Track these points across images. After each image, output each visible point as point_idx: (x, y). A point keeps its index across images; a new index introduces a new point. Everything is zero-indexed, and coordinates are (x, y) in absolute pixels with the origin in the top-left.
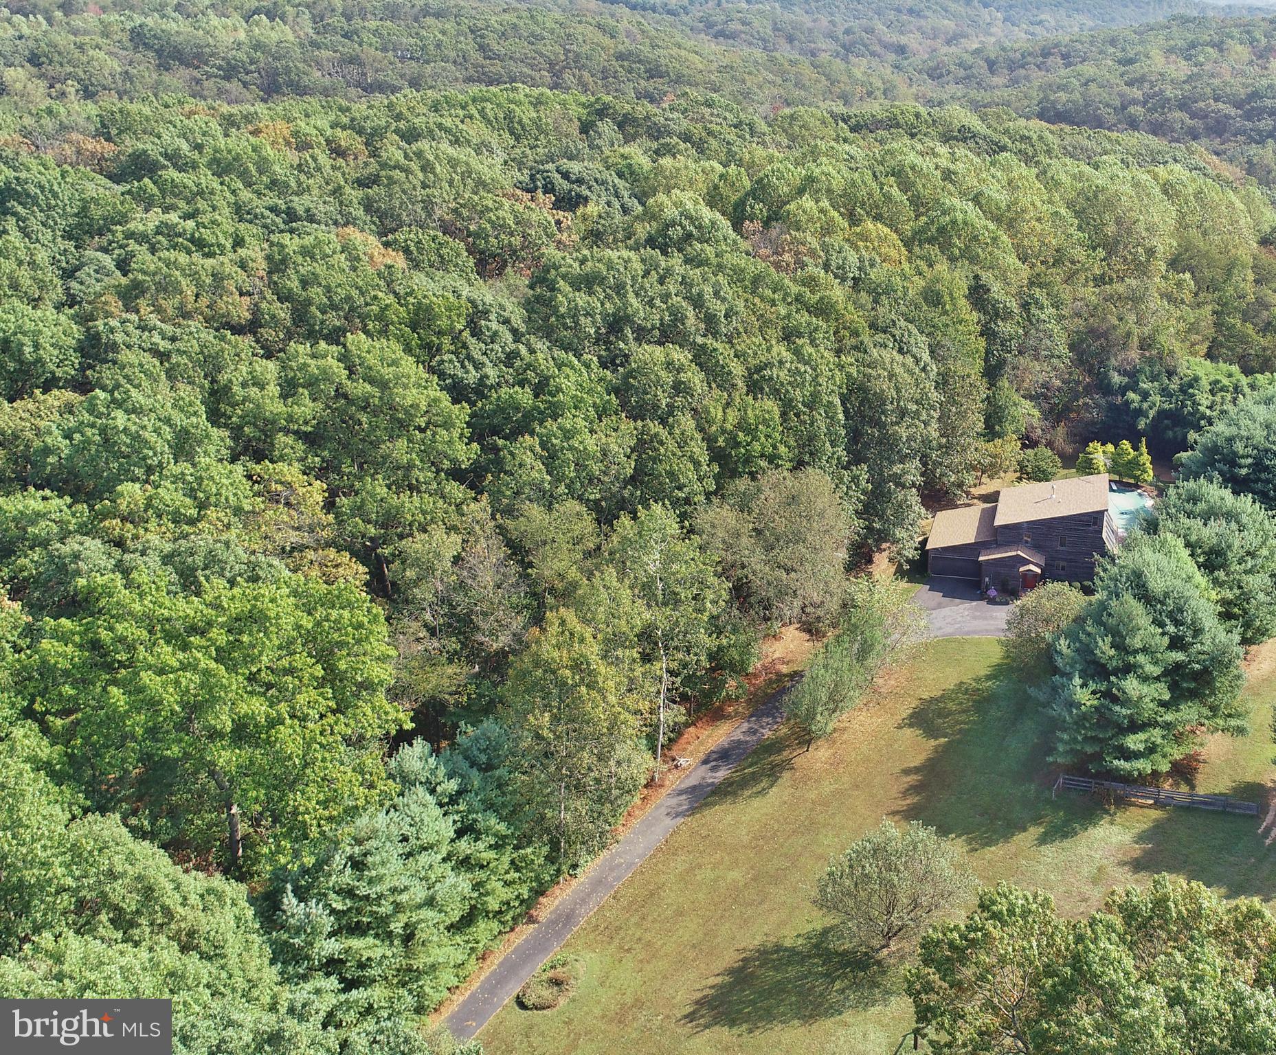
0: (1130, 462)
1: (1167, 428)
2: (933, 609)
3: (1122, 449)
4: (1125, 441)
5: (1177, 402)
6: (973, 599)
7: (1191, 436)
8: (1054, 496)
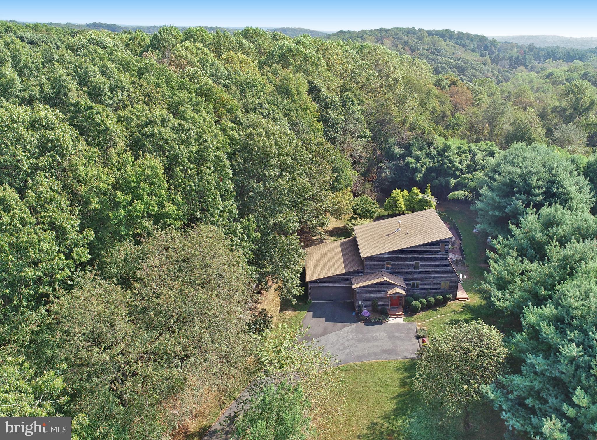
0: (420, 201)
1: (434, 178)
2: (322, 335)
3: (414, 193)
4: (415, 188)
5: (438, 162)
6: (351, 322)
7: (453, 182)
8: (400, 229)
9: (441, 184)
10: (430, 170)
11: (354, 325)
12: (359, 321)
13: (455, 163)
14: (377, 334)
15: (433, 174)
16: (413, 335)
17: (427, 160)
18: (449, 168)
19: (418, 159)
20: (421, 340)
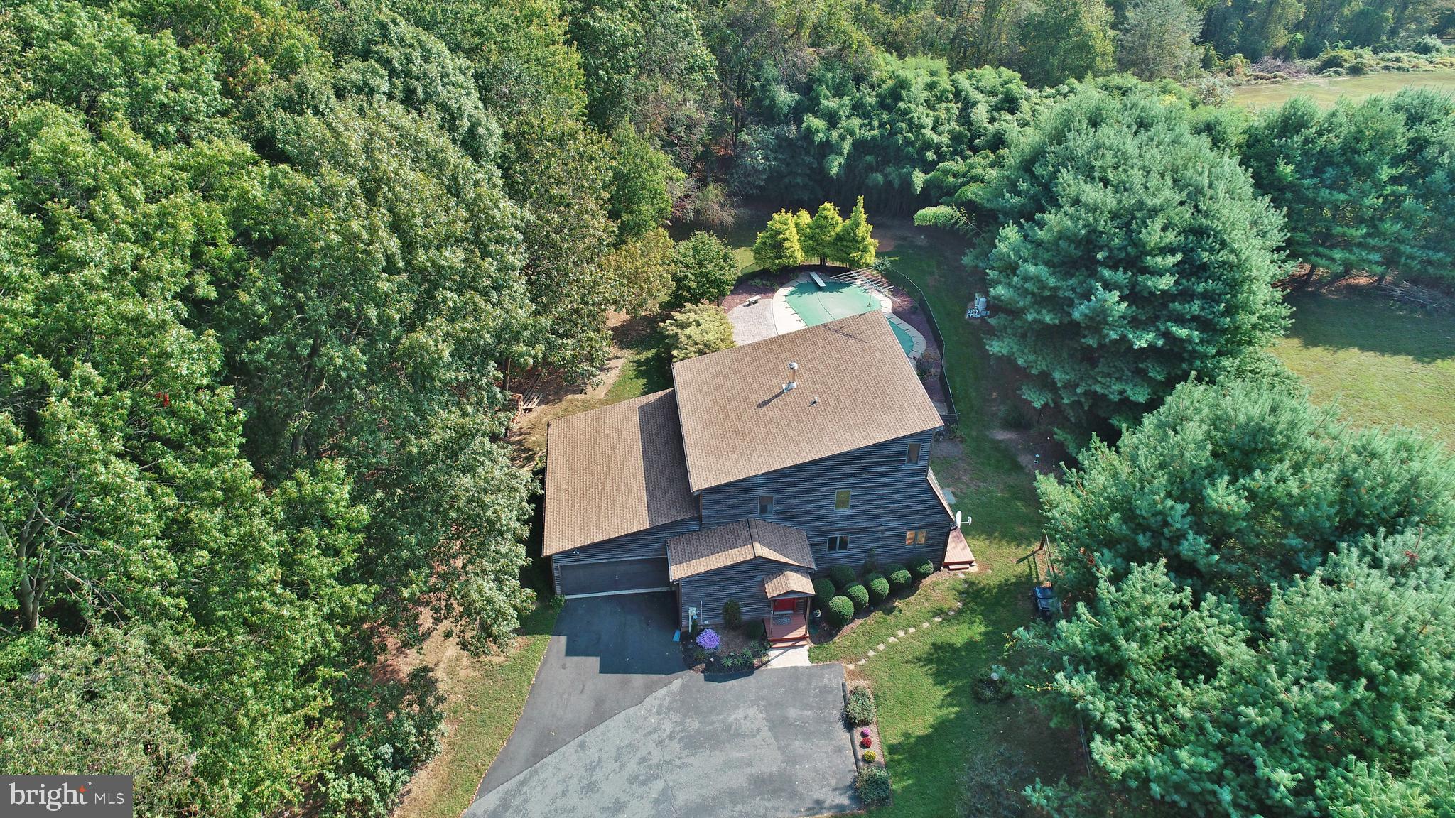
2: (590, 726)
3: (825, 218)
4: (827, 205)
5: (882, 125)
6: (668, 668)
7: (919, 178)
8: (795, 385)
9: (889, 183)
10: (861, 147)
11: (677, 682)
12: (689, 664)
13: (923, 131)
14: (739, 714)
15: (869, 158)
16: (836, 713)
17: (855, 122)
18: (908, 142)
19: (832, 119)
20: (857, 732)
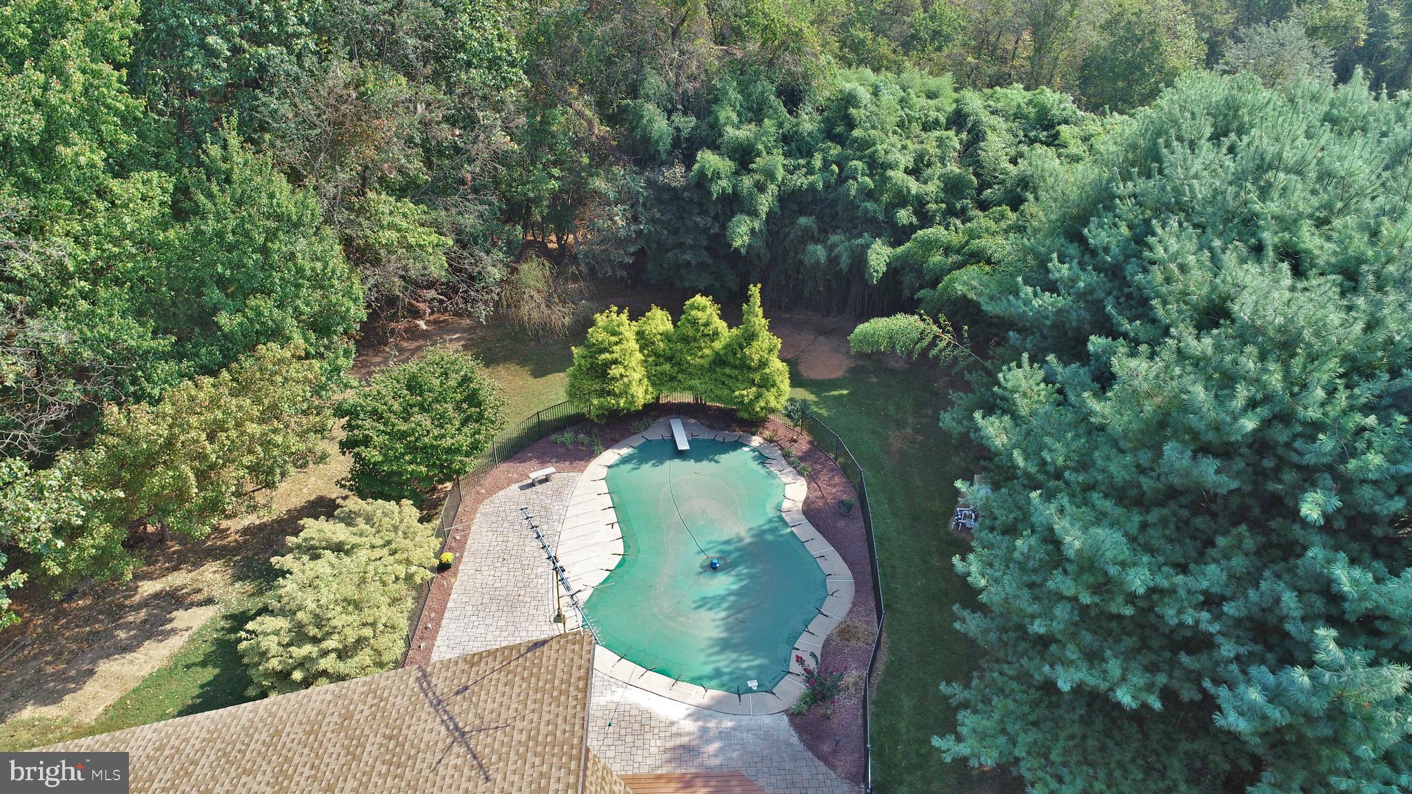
0: (719, 361)
1: (808, 237)
3: (694, 323)
4: (699, 299)
5: (826, 166)
9: (833, 260)
10: (790, 201)
13: (890, 173)
15: (803, 221)
17: (778, 161)
18: (866, 193)
19: (744, 156)
